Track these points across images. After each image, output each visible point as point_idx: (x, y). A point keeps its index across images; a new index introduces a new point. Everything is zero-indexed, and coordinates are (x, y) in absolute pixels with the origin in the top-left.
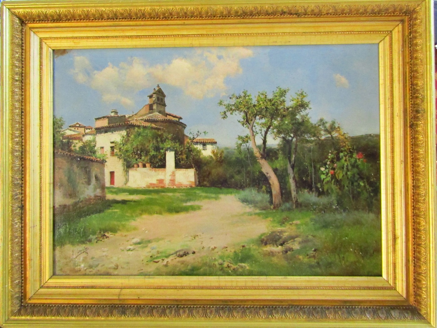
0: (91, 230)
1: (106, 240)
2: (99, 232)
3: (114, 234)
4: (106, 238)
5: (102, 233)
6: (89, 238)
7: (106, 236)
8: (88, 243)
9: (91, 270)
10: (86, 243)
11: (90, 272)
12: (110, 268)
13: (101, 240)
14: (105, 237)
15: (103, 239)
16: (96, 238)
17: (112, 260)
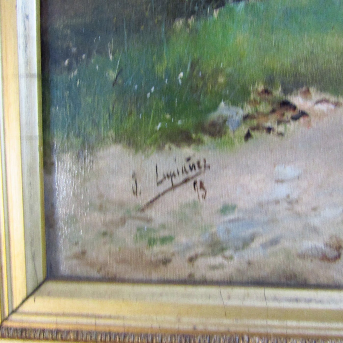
0: (221, 80)
1: (292, 126)
2: (261, 88)
3: (333, 99)
4: (295, 118)
5: (278, 93)
6: (213, 116)
7: (294, 108)
8: (206, 138)
9: (218, 260)
10: (199, 142)
11: (214, 268)
12: (302, 256)
13: (269, 130)
14: (289, 114)
15: (279, 122)
16: (246, 118)
17: (315, 221)
